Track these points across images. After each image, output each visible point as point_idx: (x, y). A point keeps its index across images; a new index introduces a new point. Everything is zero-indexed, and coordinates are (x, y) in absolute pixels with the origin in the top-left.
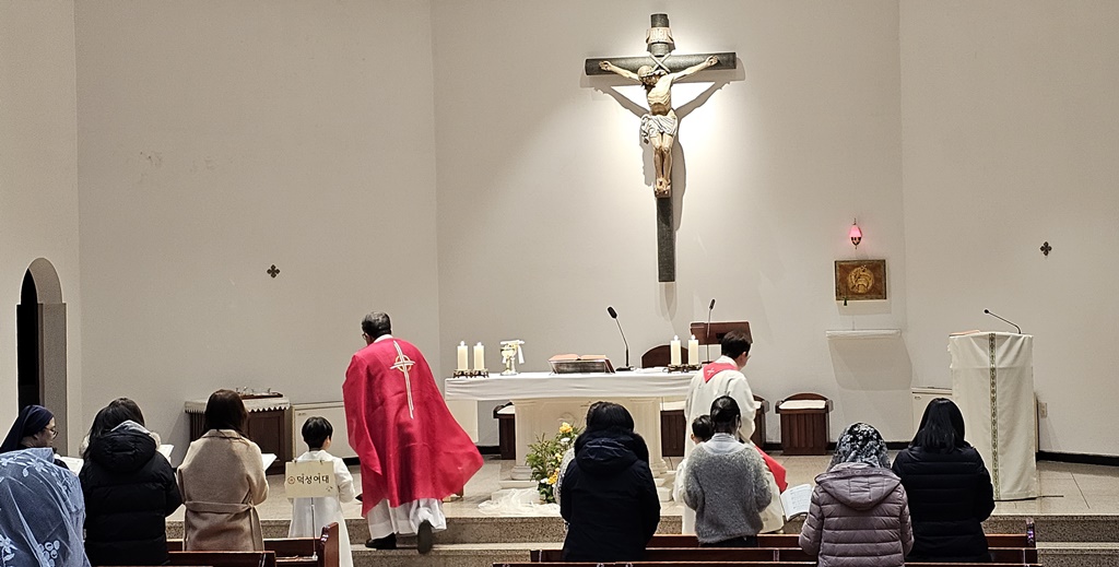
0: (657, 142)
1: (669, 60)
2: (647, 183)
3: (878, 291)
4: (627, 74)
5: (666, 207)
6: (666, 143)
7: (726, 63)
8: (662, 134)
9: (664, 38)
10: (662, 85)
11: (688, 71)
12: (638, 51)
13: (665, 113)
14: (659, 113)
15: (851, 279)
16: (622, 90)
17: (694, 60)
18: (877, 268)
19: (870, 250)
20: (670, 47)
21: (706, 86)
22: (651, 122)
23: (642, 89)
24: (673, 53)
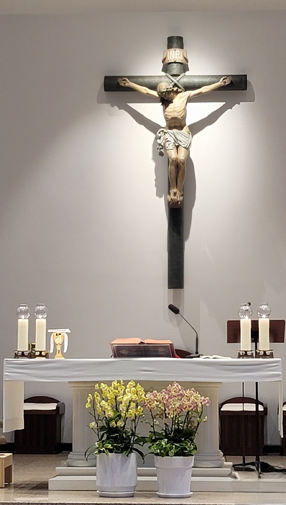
1: (184, 79)
7: (238, 84)
8: (177, 147)
9: (180, 59)
13: (181, 127)
14: (176, 127)
17: (208, 80)
22: (167, 136)
24: (187, 73)
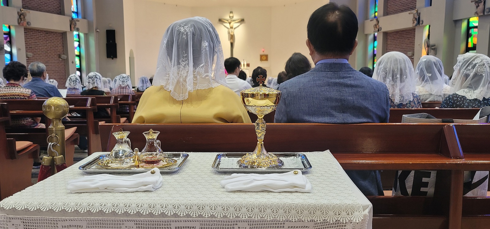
0: (231, 33)
2: (229, 40)
3: (267, 60)
4: (226, 21)
5: (232, 44)
6: (233, 34)
7: (242, 21)
10: (232, 24)
11: (237, 21)
12: (228, 18)
15: (262, 58)
16: (225, 24)
18: (267, 56)
19: (266, 53)
20: (233, 17)
21: (239, 24)
23: (229, 24)
